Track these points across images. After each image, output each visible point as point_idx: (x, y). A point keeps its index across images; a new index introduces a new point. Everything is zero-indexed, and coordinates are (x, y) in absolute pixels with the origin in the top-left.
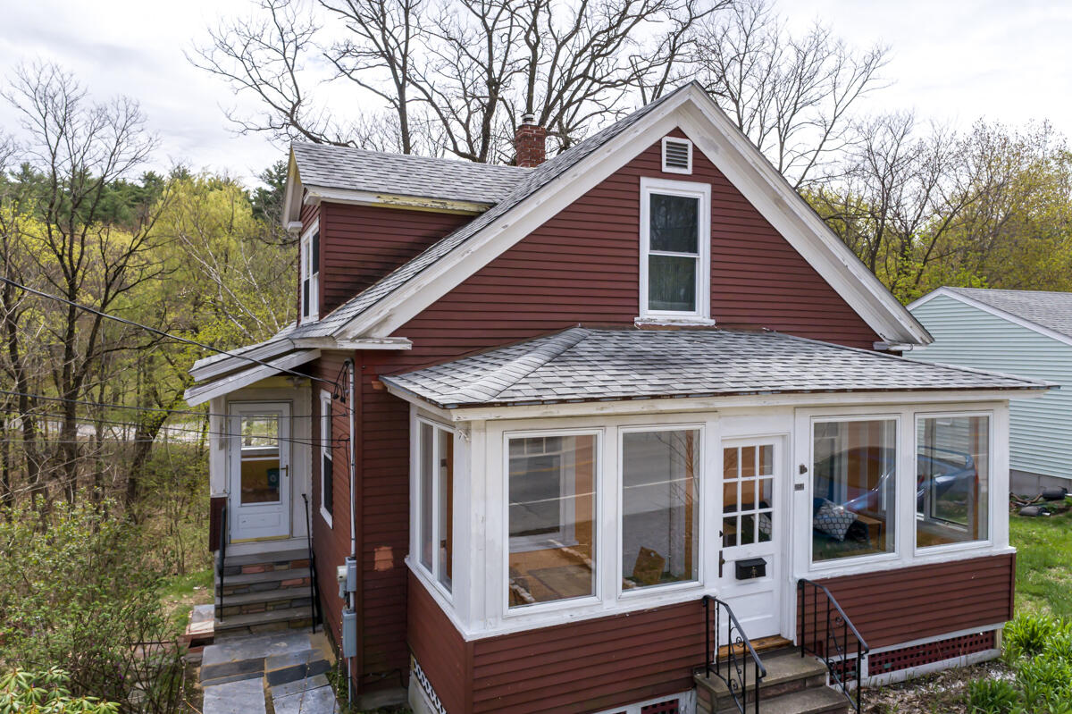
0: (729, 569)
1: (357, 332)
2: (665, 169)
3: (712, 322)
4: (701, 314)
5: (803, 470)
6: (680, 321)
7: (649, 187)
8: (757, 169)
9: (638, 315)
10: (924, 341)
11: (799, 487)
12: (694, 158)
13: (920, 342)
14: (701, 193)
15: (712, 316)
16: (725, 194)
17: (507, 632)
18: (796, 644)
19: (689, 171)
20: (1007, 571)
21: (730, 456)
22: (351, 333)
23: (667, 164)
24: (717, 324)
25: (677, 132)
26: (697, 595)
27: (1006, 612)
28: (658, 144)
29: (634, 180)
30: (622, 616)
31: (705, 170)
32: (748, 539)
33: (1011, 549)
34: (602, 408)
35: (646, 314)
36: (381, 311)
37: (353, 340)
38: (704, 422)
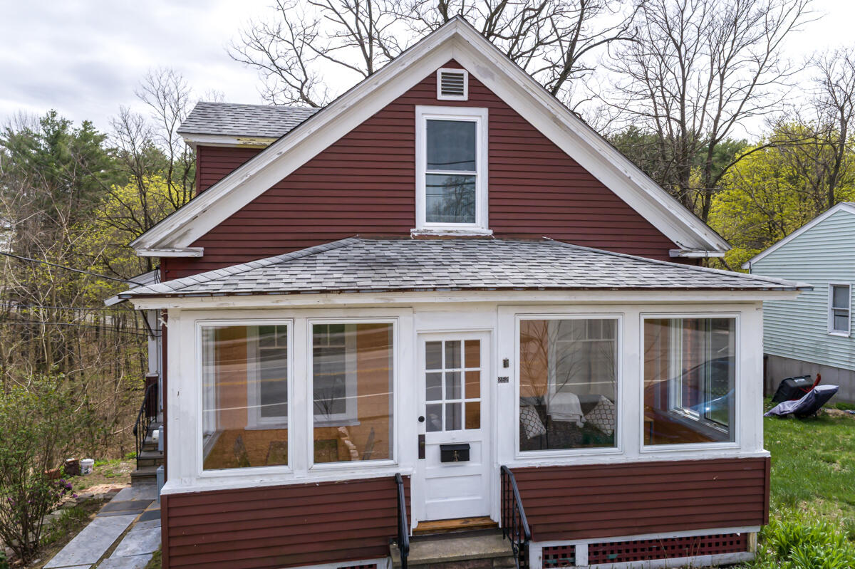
0: (433, 452)
1: (153, 243)
2: (440, 97)
3: (490, 232)
4: (480, 225)
5: (506, 364)
6: (457, 232)
7: (424, 114)
8: (529, 92)
9: (414, 227)
10: (721, 248)
11: (504, 380)
12: (469, 86)
13: (717, 248)
14: (479, 117)
15: (490, 227)
16: (503, 117)
17: (198, 490)
18: (500, 526)
19: (465, 97)
20: (761, 475)
21: (433, 348)
22: (148, 243)
23: (443, 93)
24: (494, 234)
25: (453, 64)
26: (390, 472)
27: (759, 516)
28: (433, 76)
29: (410, 109)
30: (312, 486)
31: (480, 95)
32: (453, 425)
33: (766, 453)
34: (277, 302)
35: (423, 224)
36: (173, 226)
37: (149, 250)
38: (397, 317)
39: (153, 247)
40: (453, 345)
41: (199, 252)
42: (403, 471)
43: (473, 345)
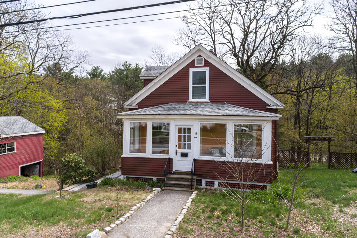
0: (179, 154)
1: (127, 104)
2: (196, 65)
3: (209, 101)
4: (207, 99)
5: (196, 134)
6: (200, 101)
7: (192, 70)
9: (188, 100)
10: (282, 105)
11: (196, 138)
12: (204, 62)
13: (281, 106)
14: (207, 70)
15: (209, 100)
16: (214, 70)
19: (203, 65)
21: (180, 130)
23: (197, 64)
24: (210, 102)
25: (200, 56)
26: (168, 157)
28: (194, 60)
29: (188, 69)
30: (151, 158)
31: (207, 64)
32: (184, 148)
33: (271, 163)
35: (191, 99)
36: (131, 100)
37: (126, 106)
38: (170, 121)
39: (128, 105)
40: (185, 129)
41: (137, 107)
42: (171, 157)
43: (189, 129)
